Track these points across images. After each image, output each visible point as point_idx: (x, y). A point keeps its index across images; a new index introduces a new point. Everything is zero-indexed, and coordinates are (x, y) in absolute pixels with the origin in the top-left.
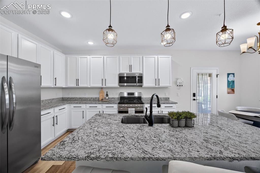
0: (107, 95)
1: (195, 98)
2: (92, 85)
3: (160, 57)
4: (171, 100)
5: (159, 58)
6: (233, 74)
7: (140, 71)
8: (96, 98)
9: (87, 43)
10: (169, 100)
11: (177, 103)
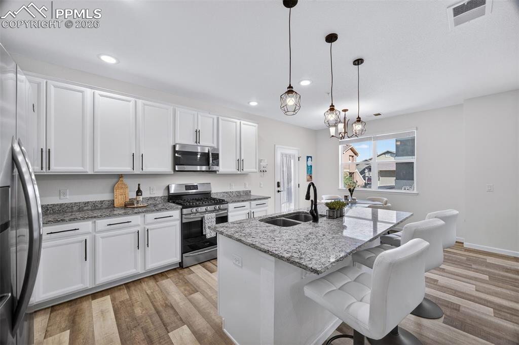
0: (139, 192)
1: (279, 189)
2: (101, 168)
3: (244, 124)
4: (254, 193)
5: (242, 125)
6: (311, 157)
7: (213, 143)
8: (102, 202)
9: (98, 56)
10: (250, 195)
11: (270, 198)
